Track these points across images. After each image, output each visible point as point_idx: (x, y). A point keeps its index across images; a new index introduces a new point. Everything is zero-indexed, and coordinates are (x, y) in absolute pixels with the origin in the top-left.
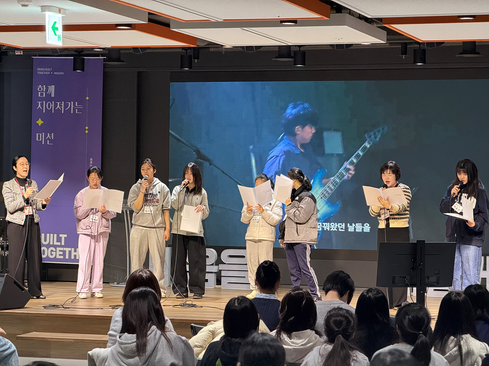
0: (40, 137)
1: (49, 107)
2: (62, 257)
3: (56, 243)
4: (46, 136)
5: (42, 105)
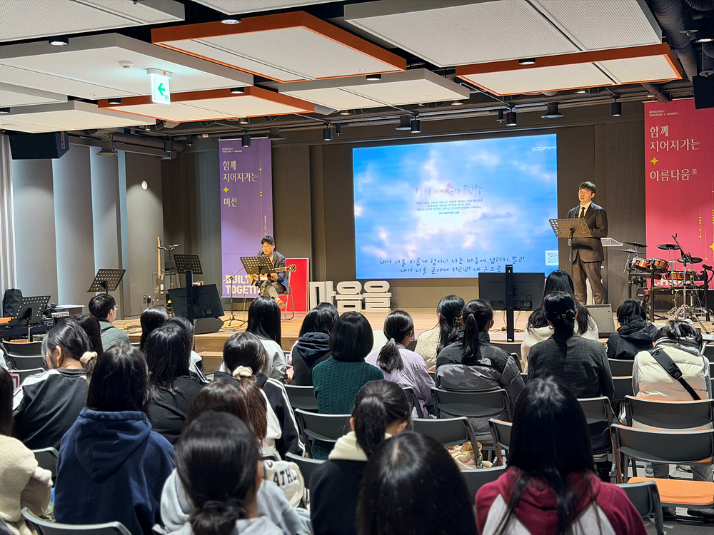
0: (226, 201)
1: (232, 178)
2: (247, 293)
3: (242, 282)
4: (231, 200)
5: (227, 176)
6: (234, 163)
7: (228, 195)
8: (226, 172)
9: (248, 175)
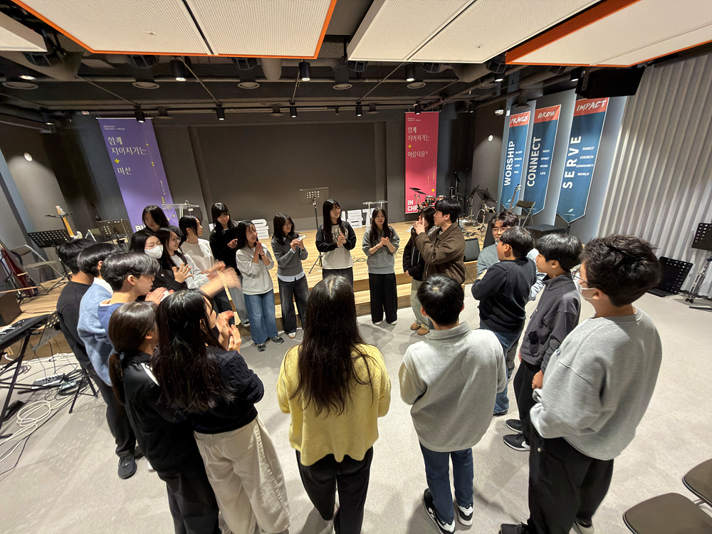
0: (120, 170)
1: (121, 151)
4: (124, 170)
5: (115, 150)
6: (119, 139)
7: (119, 165)
8: (114, 146)
9: (136, 149)
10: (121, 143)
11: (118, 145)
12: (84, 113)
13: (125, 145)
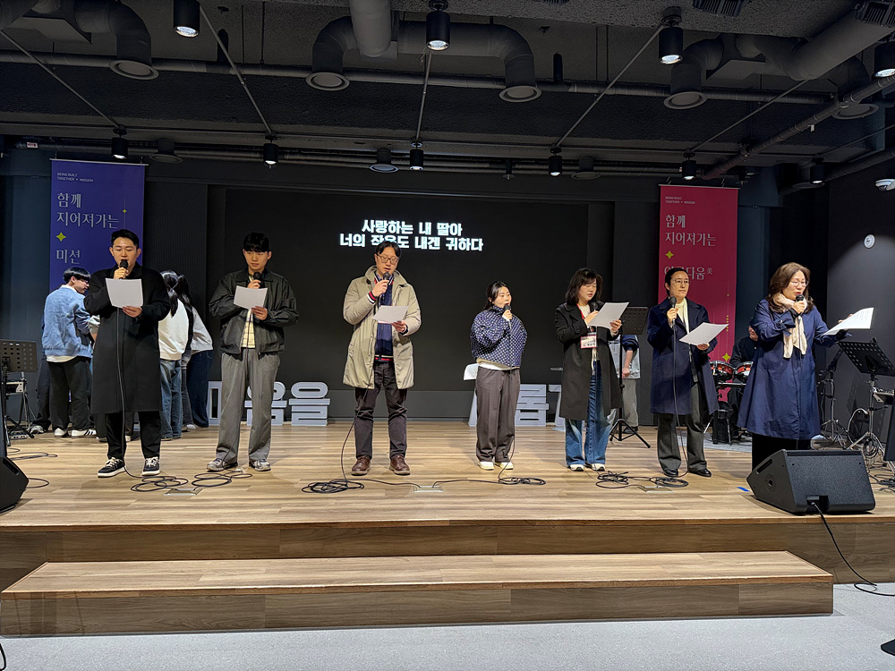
0: (61, 255)
1: (73, 219)
4: (69, 254)
5: (64, 216)
6: (77, 198)
7: (63, 245)
8: (63, 210)
9: (103, 218)
10: (79, 206)
11: (72, 208)
12: (30, 146)
13: (84, 210)
